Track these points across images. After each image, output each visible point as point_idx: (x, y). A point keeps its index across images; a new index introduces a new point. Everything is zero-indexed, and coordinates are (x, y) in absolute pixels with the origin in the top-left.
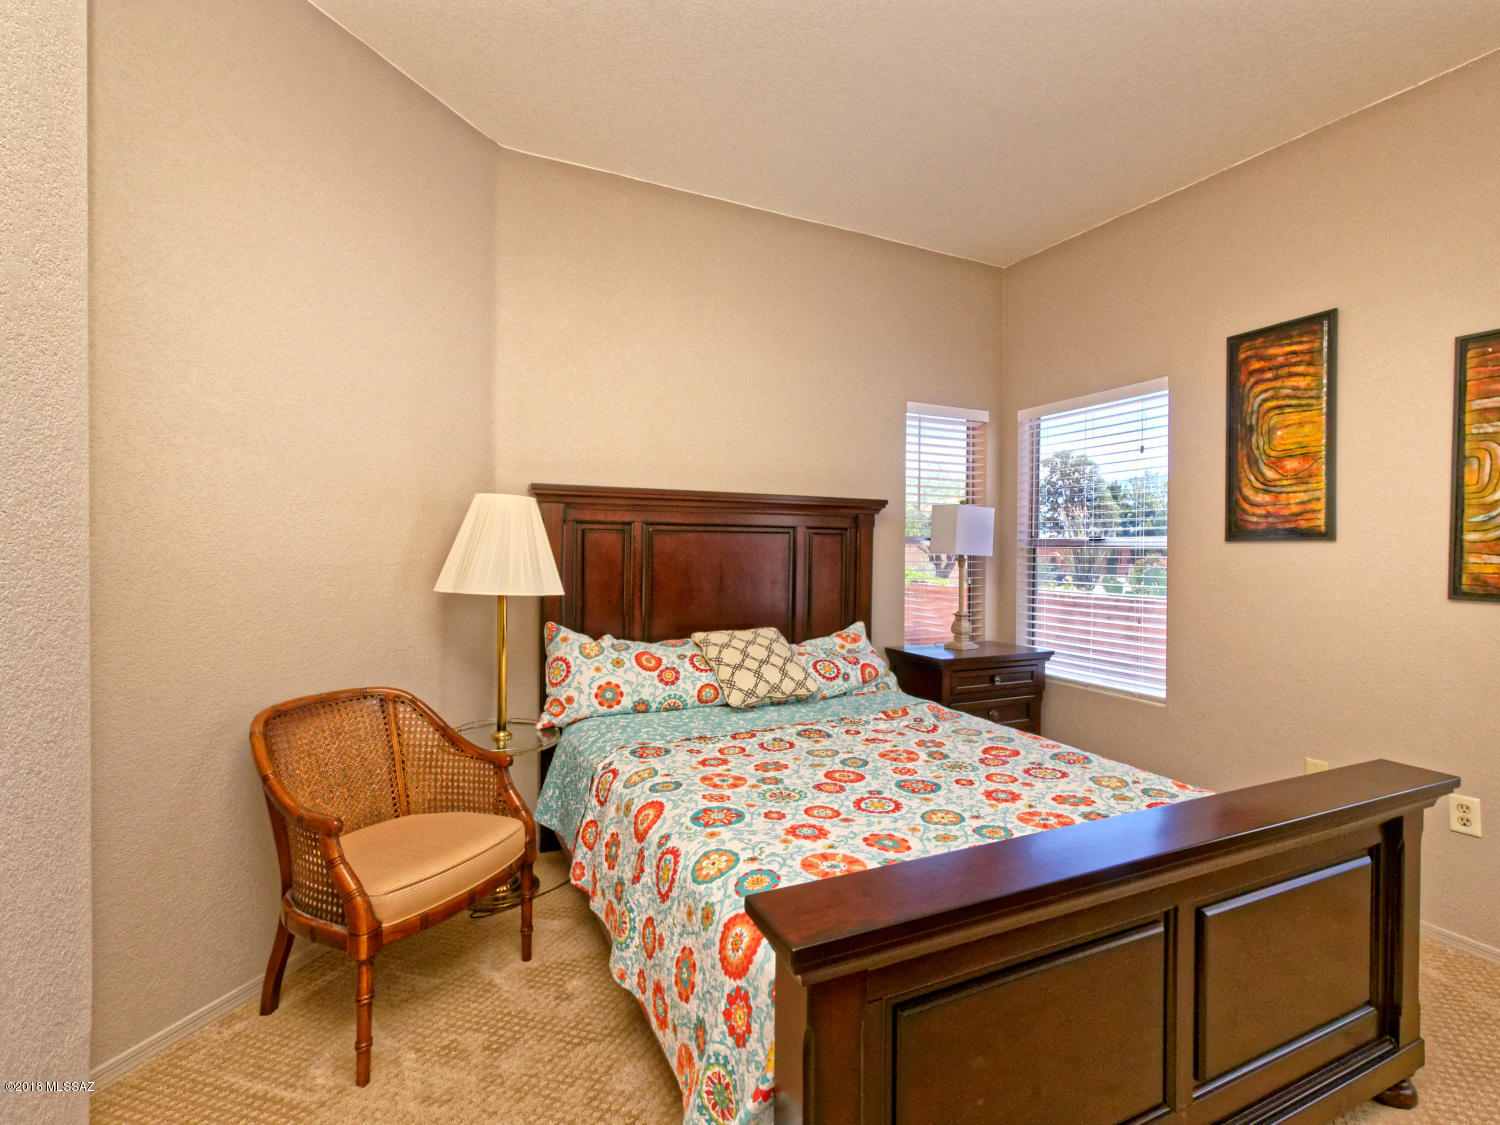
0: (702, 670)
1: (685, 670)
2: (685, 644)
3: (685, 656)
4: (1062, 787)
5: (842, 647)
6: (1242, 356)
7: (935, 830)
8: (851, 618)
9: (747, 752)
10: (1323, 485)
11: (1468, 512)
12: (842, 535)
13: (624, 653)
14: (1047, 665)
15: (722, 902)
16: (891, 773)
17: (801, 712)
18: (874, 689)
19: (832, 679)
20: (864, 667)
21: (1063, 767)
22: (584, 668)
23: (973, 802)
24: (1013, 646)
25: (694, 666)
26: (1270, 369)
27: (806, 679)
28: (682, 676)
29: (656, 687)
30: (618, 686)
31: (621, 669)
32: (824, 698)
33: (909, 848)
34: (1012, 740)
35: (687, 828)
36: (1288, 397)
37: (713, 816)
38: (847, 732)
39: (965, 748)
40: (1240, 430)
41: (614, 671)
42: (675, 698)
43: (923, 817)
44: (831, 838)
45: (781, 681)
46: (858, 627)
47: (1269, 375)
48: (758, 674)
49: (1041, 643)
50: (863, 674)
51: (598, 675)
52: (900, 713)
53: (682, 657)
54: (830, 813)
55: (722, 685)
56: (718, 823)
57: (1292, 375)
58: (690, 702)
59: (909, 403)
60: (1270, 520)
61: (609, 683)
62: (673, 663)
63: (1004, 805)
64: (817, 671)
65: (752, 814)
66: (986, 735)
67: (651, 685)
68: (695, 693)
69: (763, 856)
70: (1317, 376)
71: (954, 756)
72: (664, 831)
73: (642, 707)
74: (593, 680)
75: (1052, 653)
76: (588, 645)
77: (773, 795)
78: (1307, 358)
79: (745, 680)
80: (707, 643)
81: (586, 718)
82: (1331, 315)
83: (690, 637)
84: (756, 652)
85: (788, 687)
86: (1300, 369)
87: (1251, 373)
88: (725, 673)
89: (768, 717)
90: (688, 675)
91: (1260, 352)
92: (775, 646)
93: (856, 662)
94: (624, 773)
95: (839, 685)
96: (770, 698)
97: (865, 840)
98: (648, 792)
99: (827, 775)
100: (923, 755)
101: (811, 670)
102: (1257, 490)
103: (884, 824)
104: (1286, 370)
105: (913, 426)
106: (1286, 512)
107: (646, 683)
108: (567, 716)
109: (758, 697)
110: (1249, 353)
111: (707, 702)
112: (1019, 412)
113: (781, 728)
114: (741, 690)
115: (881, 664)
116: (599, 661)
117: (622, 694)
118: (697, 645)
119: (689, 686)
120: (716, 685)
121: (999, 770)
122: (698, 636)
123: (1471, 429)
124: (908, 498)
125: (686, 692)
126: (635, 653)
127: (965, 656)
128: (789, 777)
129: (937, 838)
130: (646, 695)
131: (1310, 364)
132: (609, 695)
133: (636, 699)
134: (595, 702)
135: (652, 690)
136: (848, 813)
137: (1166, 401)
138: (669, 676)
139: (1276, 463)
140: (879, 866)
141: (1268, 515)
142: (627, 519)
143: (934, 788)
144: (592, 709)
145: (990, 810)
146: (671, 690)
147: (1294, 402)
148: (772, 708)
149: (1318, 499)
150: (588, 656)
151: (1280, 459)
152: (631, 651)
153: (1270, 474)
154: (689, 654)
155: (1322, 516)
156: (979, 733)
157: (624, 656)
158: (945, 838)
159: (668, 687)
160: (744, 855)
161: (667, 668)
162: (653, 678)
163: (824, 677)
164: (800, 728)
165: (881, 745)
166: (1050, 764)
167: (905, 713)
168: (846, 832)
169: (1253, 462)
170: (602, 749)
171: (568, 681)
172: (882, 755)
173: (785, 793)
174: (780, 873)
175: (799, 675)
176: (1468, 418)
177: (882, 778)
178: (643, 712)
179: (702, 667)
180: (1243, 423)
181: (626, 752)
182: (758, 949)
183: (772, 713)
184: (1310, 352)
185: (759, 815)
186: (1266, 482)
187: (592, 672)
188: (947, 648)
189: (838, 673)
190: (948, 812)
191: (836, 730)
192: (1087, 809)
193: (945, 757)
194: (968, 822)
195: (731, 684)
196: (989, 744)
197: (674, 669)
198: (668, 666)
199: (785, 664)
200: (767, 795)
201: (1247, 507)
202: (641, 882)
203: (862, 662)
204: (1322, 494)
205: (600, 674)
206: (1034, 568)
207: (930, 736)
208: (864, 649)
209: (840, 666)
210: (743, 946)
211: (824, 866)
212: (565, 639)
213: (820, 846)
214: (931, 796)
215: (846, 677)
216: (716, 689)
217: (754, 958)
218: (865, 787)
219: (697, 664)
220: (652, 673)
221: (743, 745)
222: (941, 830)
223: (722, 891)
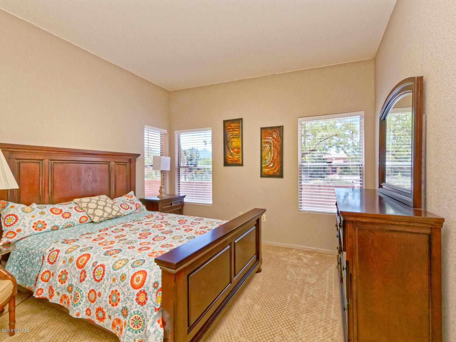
0: (80, 212)
1: (73, 212)
2: (70, 203)
3: (72, 208)
4: (200, 226)
5: (128, 199)
6: (226, 125)
7: (177, 241)
8: (129, 190)
9: (108, 234)
10: (241, 155)
11: (263, 161)
12: (125, 165)
13: (44, 209)
14: (185, 199)
15: (128, 272)
16: (158, 231)
17: (119, 220)
18: (140, 211)
19: (127, 209)
20: (136, 204)
21: (198, 221)
22: (26, 217)
23: (182, 233)
24: (174, 195)
25: (77, 211)
26: (231, 129)
27: (120, 210)
28: (72, 215)
29: (61, 220)
30: (44, 222)
31: (44, 215)
32: (125, 215)
33: (173, 246)
34: (184, 218)
35: (104, 258)
36: (235, 135)
37: (111, 252)
38: (138, 223)
39: (174, 221)
40: (226, 142)
41: (41, 216)
42: (70, 223)
43: (172, 238)
44: (152, 249)
45: (112, 211)
46: (132, 193)
47: (231, 130)
48: (104, 210)
49: (182, 193)
50: (136, 207)
51: (33, 219)
52: (151, 216)
53: (71, 208)
54: (147, 243)
55: (89, 216)
56: (115, 253)
57: (235, 131)
58: (76, 223)
59: (145, 126)
60: (232, 162)
61: (39, 221)
62: (68, 210)
63: (190, 232)
64: (122, 207)
65: (124, 249)
66: (177, 218)
67: (59, 219)
68: (79, 220)
69: (136, 257)
70: (239, 131)
71: (172, 224)
72: (94, 261)
73: (55, 228)
74: (31, 221)
75: (186, 196)
76: (26, 208)
77: (127, 243)
78: (238, 127)
79: (99, 213)
80: (81, 202)
81: (28, 236)
82: (242, 119)
83: (73, 201)
84: (102, 203)
85: (114, 213)
86: (237, 130)
87: (228, 129)
88: (90, 211)
89: (108, 224)
90: (75, 214)
91: (230, 125)
92: (107, 201)
93: (134, 203)
94: (62, 250)
95: (129, 211)
96: (108, 217)
97: (161, 247)
98: (80, 252)
99: (140, 235)
100: (164, 225)
101: (121, 207)
102: (229, 155)
103: (164, 242)
104: (234, 130)
105: (146, 132)
106: (235, 160)
107: (57, 219)
108: (18, 237)
109: (104, 218)
110: (228, 125)
111: (83, 222)
112: (175, 132)
113: (115, 226)
114: (98, 216)
115: (140, 203)
116: (33, 213)
117: (46, 224)
118: (76, 203)
119: (76, 218)
120: (87, 216)
121: (184, 225)
122: (76, 200)
123: (263, 145)
124: (145, 154)
125: (75, 220)
126: (50, 209)
127: (163, 199)
128: (128, 237)
129: (178, 242)
130: (57, 223)
131: (238, 129)
132: (40, 226)
133: (53, 225)
134: (33, 229)
135: (60, 221)
136: (152, 242)
137: (211, 133)
138: (67, 215)
139: (233, 149)
140: (169, 251)
141: (232, 161)
142: (41, 158)
143: (171, 232)
144: (31, 232)
145: (187, 234)
146: (68, 220)
147: (236, 136)
148: (108, 221)
149: (240, 157)
150: (27, 212)
151: (234, 148)
152: (47, 208)
153: (232, 152)
154: (74, 207)
155: (241, 161)
156: (175, 218)
157: (44, 210)
158: (181, 241)
159: (67, 219)
160: (130, 259)
161: (65, 213)
162: (60, 217)
163: (124, 209)
164: (122, 225)
165: (151, 225)
166: (195, 221)
167: (152, 216)
168: (155, 246)
169: (229, 149)
170: (46, 245)
171: (16, 223)
172: (153, 227)
173: (130, 242)
174: (144, 259)
175: (118, 209)
176: (263, 143)
177: (156, 232)
178: (56, 230)
179: (80, 211)
180: (226, 140)
181: (60, 243)
182: (147, 278)
183: (109, 223)
184: (238, 126)
185: (126, 248)
186: (231, 153)
187: (30, 218)
188: (158, 197)
189: (129, 207)
190: (178, 236)
191: (134, 223)
192: (208, 229)
193: (170, 224)
194: (184, 237)
195: (94, 215)
196: (179, 220)
197: (68, 213)
198: (66, 212)
199: (112, 206)
200: (125, 243)
201: (228, 159)
202: (85, 280)
203: (135, 203)
204: (241, 156)
205: (34, 218)
206: (179, 173)
207: (162, 221)
208: (135, 199)
209: (129, 205)
210: (141, 279)
211: (155, 254)
212: (12, 207)
213: (150, 251)
214: (172, 233)
215: (131, 208)
216: (87, 217)
217: (146, 280)
218: (153, 235)
219: (78, 210)
220: (59, 215)
221: (106, 233)
222: (179, 240)
223: (127, 269)
